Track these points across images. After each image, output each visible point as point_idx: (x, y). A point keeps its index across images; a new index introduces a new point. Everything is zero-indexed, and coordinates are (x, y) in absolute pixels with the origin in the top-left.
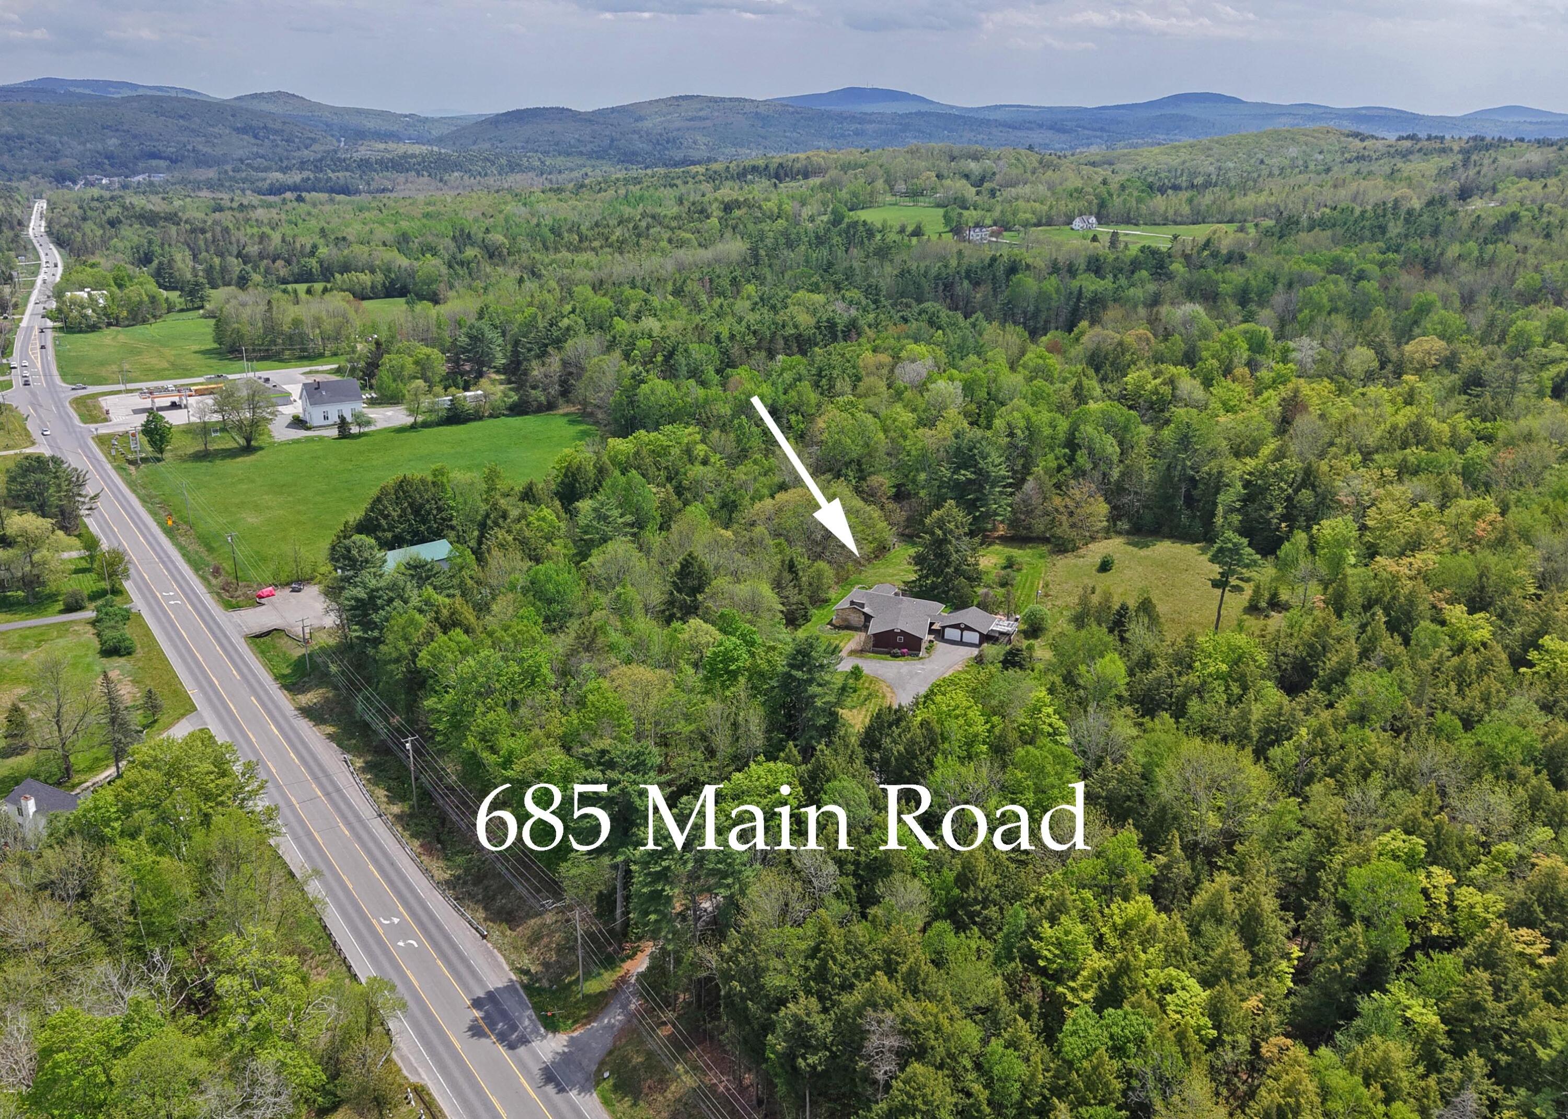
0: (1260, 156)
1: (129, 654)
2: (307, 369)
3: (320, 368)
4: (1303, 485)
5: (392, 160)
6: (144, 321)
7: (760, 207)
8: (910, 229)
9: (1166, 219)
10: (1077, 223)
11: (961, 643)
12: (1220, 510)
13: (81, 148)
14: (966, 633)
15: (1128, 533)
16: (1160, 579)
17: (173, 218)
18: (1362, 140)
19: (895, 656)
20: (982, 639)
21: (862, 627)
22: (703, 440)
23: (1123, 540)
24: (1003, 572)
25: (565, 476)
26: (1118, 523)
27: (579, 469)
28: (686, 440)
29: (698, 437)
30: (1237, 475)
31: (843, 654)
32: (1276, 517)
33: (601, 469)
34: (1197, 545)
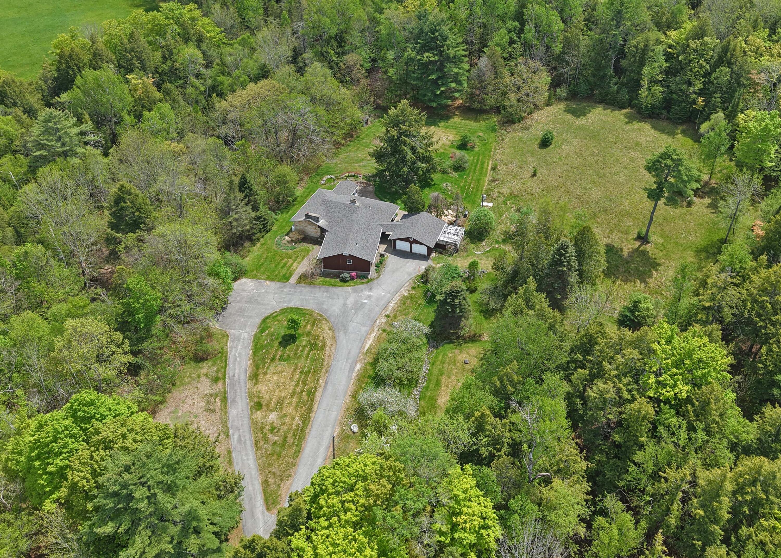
4: (720, 62)
11: (412, 256)
12: (645, 82)
14: (414, 245)
15: (566, 99)
16: (592, 155)
19: (344, 281)
20: (430, 250)
21: (318, 241)
22: (205, 15)
23: (562, 106)
24: (459, 153)
25: (60, 62)
26: (558, 90)
27: (70, 56)
28: (187, 16)
29: (197, 13)
30: (661, 48)
31: (293, 280)
32: (695, 93)
33: (95, 55)
34: (624, 111)
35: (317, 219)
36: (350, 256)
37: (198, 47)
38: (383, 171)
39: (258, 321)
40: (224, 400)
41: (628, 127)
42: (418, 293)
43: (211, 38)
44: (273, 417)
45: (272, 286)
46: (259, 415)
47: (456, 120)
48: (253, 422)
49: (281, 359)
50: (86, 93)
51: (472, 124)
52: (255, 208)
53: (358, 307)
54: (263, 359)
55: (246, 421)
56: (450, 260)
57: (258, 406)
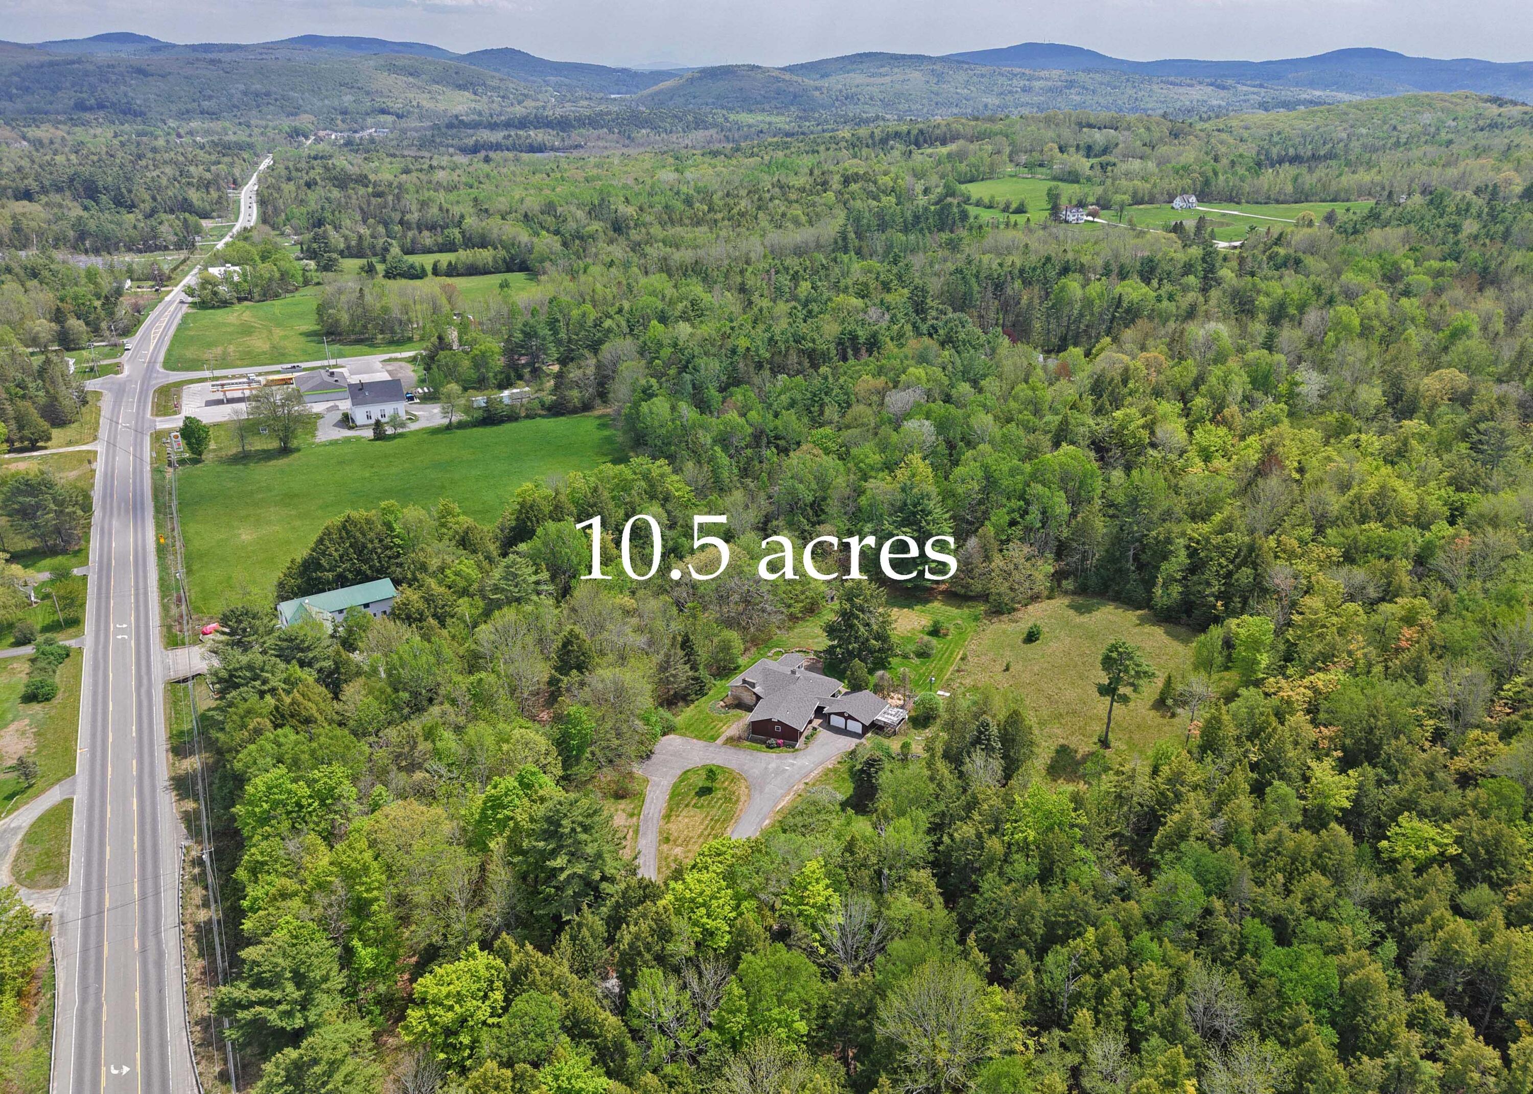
0: (1393, 122)
1: (48, 700)
2: (387, 356)
3: (398, 355)
4: (1244, 563)
5: (589, 117)
6: (277, 296)
7: (875, 183)
8: (1014, 206)
9: (1269, 198)
10: (1178, 202)
11: (845, 732)
12: (1161, 579)
13: (319, 104)
14: (850, 722)
15: (1074, 593)
16: (1081, 655)
17: (362, 180)
18: (1500, 106)
19: (770, 747)
20: (866, 729)
21: (750, 709)
22: (676, 472)
23: (1066, 601)
24: (926, 638)
25: (520, 512)
26: (1064, 582)
27: (531, 507)
28: (655, 473)
29: (668, 469)
30: (1182, 541)
31: (719, 741)
32: (1213, 595)
33: (556, 507)
34: (1139, 612)
35: (753, 685)
36: (779, 723)
37: (663, 506)
38: (833, 647)
39: (680, 772)
40: (637, 832)
41: (1136, 630)
42: (844, 768)
43: (679, 498)
44: (678, 850)
45: (700, 744)
46: (665, 847)
47: (936, 604)
48: (660, 852)
49: (695, 806)
50: (545, 544)
51: (954, 611)
52: (694, 668)
53: (779, 772)
54: (678, 805)
55: (653, 850)
56: (886, 742)
57: (667, 840)
